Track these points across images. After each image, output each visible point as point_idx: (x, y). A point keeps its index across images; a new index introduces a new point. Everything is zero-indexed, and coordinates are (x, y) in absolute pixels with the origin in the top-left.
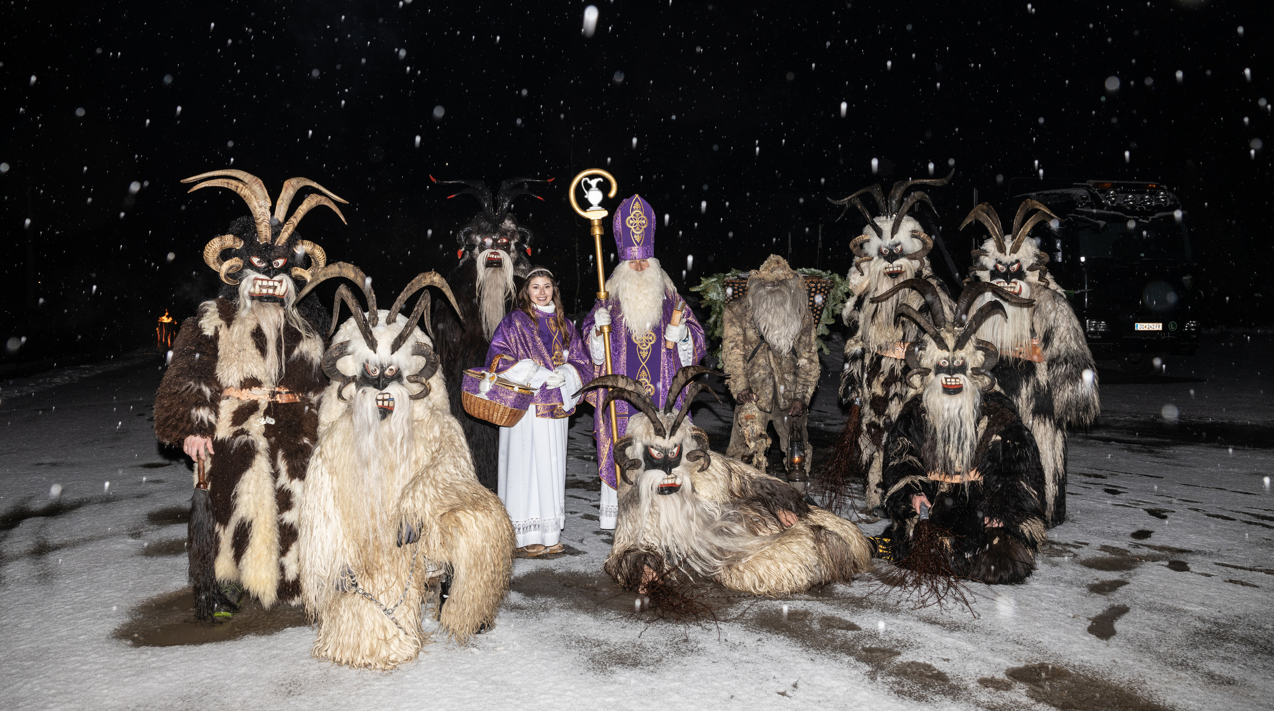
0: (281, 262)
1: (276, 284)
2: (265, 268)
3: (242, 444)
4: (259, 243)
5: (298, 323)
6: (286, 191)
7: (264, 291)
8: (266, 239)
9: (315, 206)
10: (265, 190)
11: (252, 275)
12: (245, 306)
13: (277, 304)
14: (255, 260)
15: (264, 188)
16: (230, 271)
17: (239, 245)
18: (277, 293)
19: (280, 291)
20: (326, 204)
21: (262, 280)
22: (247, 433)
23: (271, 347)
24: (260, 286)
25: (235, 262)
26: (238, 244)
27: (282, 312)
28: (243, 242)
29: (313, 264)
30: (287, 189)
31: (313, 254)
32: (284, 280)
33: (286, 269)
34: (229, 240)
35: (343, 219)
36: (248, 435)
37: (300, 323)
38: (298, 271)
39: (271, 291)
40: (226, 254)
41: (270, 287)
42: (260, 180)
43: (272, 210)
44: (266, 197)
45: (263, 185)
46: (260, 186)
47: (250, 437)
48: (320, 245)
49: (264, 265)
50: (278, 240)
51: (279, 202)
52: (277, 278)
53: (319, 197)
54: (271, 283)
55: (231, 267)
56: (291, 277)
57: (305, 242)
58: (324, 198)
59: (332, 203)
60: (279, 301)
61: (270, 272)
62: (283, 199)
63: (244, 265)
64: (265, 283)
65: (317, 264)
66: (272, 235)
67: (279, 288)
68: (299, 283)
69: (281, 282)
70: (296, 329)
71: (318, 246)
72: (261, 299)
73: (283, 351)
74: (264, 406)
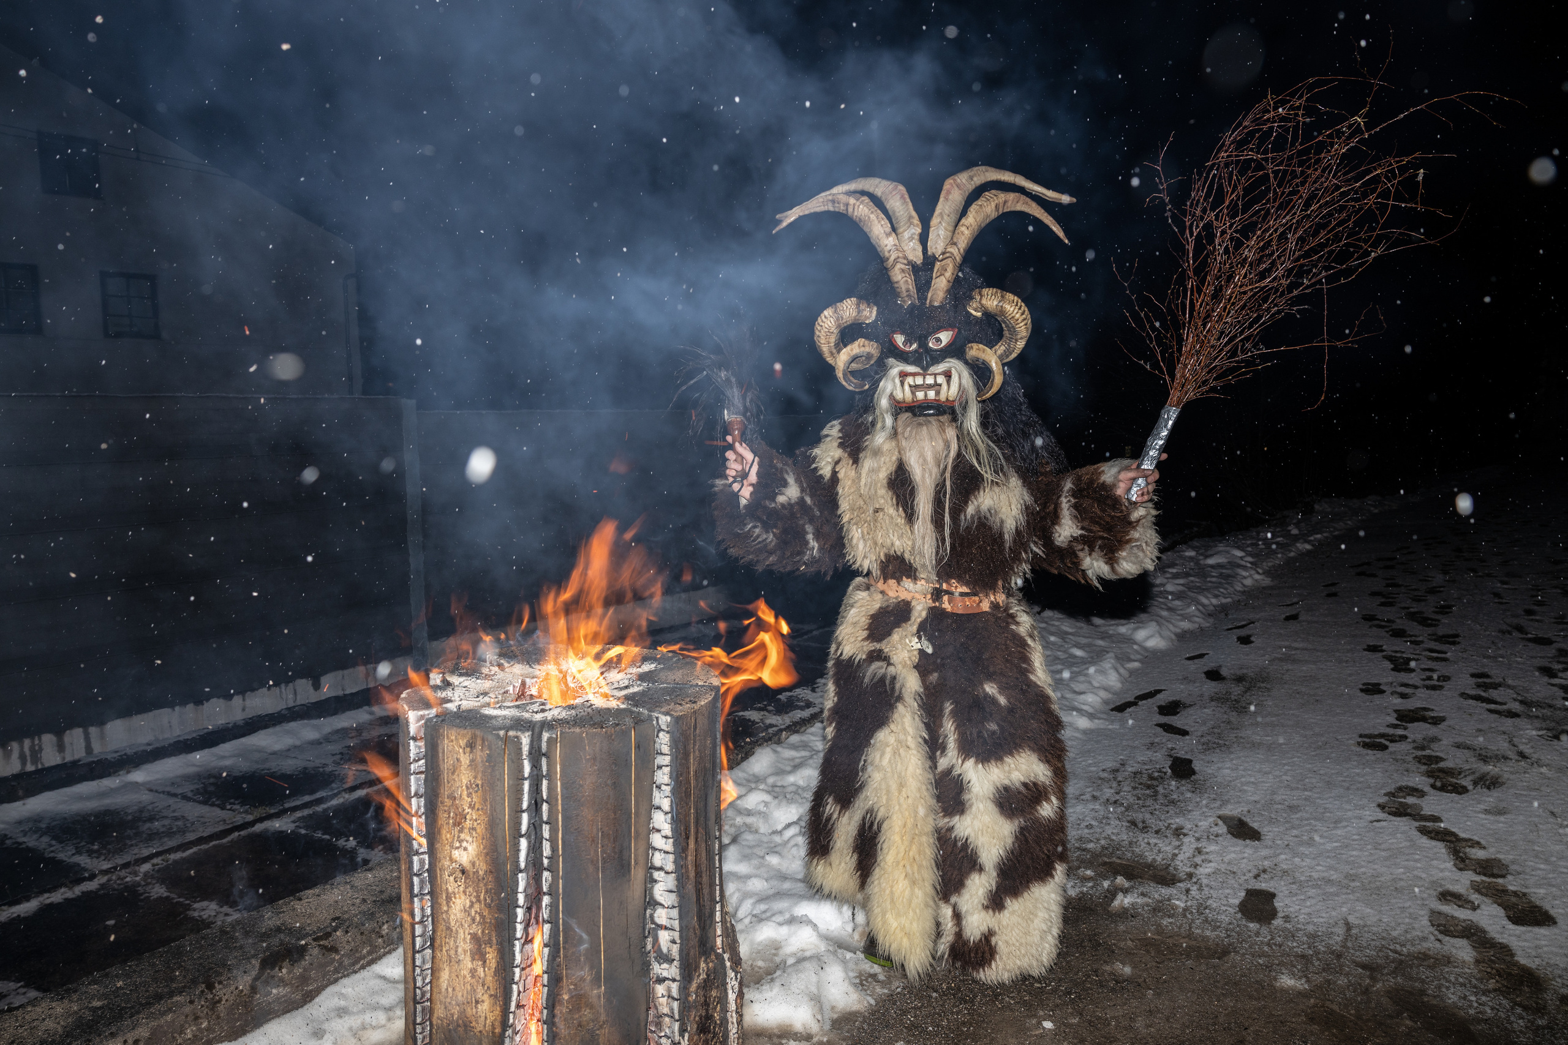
0: (945, 337)
1: (941, 379)
2: (916, 351)
3: (875, 680)
4: (901, 306)
5: (978, 452)
6: (947, 199)
7: (920, 395)
8: (909, 296)
9: (994, 215)
10: (910, 204)
11: (896, 368)
12: (883, 427)
13: (945, 418)
14: (899, 339)
15: (908, 200)
16: (854, 366)
17: (870, 314)
18: (943, 397)
19: (949, 392)
20: (1020, 207)
21: (914, 375)
22: (887, 660)
23: (924, 504)
24: (910, 386)
25: (859, 347)
26: (866, 313)
27: (951, 433)
28: (875, 308)
29: (1006, 333)
30: (949, 193)
31: (1002, 312)
32: (953, 371)
33: (956, 350)
34: (848, 309)
35: (1061, 234)
36: (889, 664)
37: (983, 452)
38: (976, 351)
39: (931, 394)
40: (848, 334)
41: (930, 387)
42: (901, 188)
43: (924, 239)
44: (911, 217)
45: (907, 196)
46: (902, 197)
47: (891, 670)
48: (1015, 294)
49: (914, 346)
50: (930, 295)
51: (934, 221)
52: (941, 367)
53: (1002, 196)
54: (930, 380)
55: (854, 359)
56: (966, 363)
57: (985, 291)
58: (1012, 196)
59: (1034, 205)
60: (948, 411)
61: (925, 358)
62: (941, 215)
63: (882, 352)
64: (919, 381)
65: (1013, 331)
66: (918, 290)
67: (945, 387)
68: (981, 372)
69: (948, 375)
70: (972, 466)
71: (1010, 296)
72: (916, 410)
73: (947, 510)
74: (920, 611)
